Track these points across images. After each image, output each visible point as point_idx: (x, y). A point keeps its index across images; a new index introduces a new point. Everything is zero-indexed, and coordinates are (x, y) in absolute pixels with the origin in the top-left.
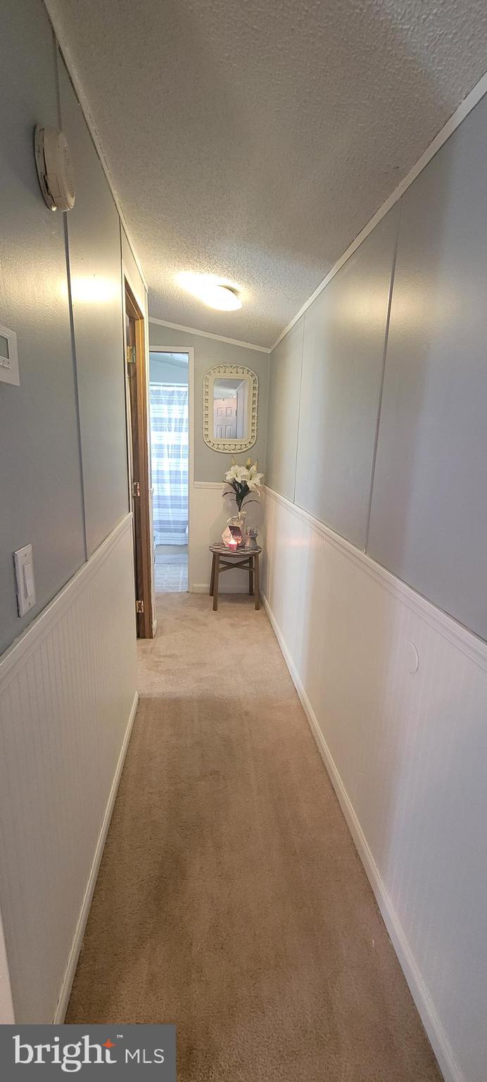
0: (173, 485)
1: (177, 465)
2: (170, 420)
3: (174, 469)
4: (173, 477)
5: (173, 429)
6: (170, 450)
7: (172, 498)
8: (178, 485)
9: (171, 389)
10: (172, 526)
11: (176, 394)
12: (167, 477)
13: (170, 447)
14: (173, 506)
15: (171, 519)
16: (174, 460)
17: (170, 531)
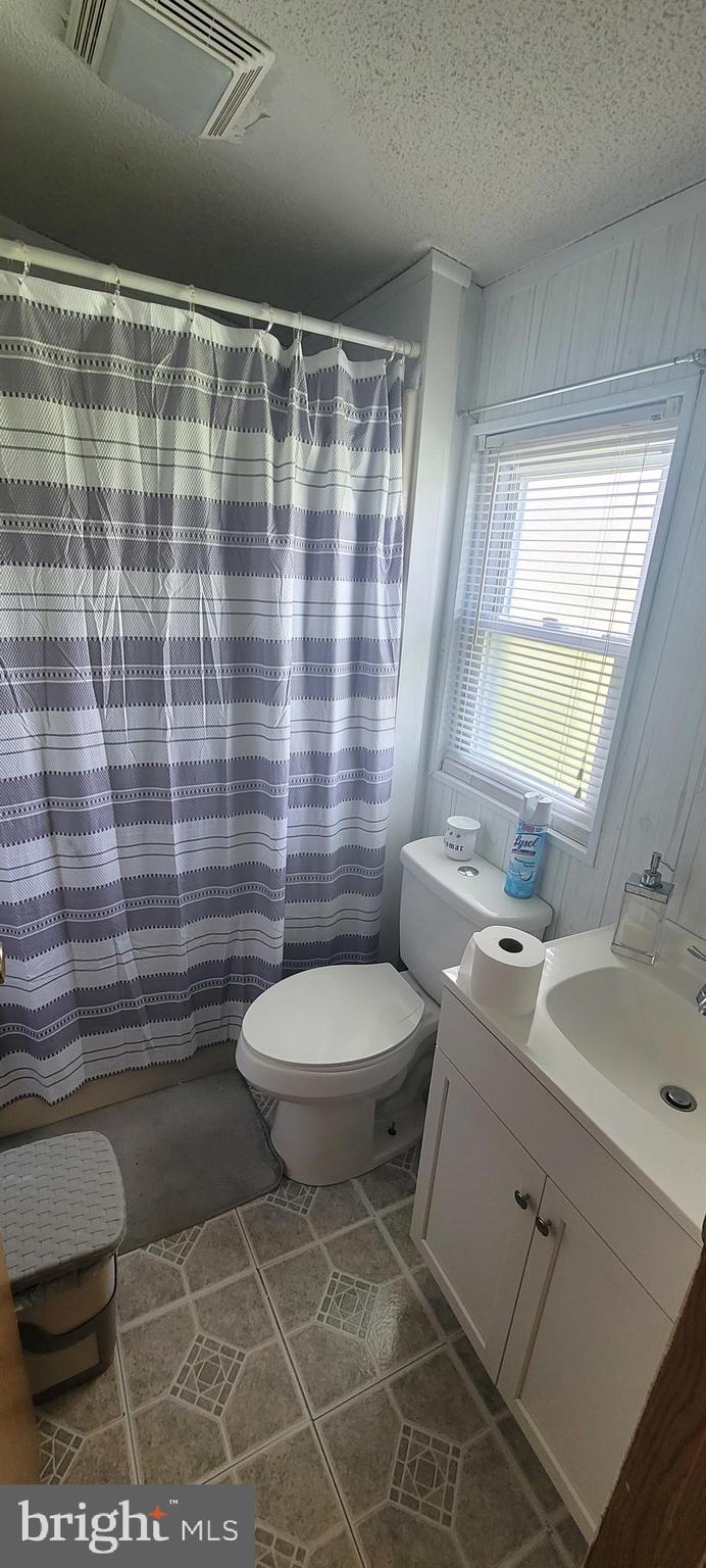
0: (132, 832)
1: (152, 735)
2: (95, 499)
3: (128, 757)
4: (132, 794)
5: (115, 554)
6: (106, 668)
7: (127, 885)
8: (155, 830)
9: (91, 303)
10: (139, 1002)
11: (119, 339)
12: (98, 800)
13: (106, 653)
14: (134, 922)
15: (131, 973)
16: (128, 716)
17: (130, 1020)
